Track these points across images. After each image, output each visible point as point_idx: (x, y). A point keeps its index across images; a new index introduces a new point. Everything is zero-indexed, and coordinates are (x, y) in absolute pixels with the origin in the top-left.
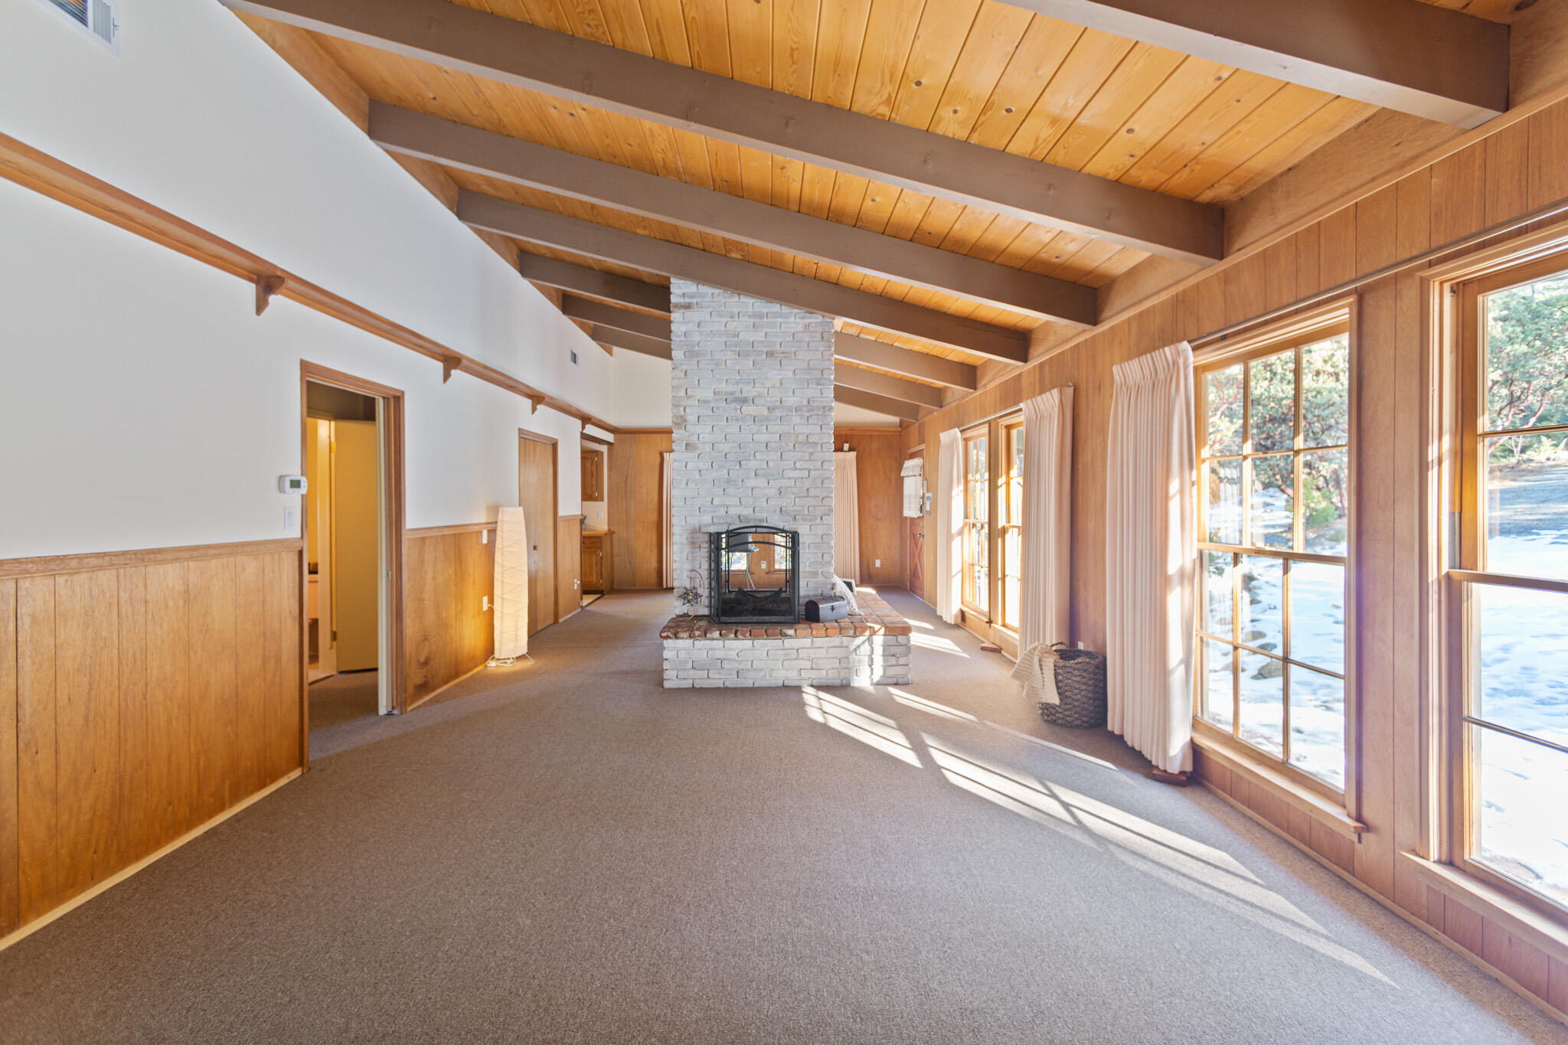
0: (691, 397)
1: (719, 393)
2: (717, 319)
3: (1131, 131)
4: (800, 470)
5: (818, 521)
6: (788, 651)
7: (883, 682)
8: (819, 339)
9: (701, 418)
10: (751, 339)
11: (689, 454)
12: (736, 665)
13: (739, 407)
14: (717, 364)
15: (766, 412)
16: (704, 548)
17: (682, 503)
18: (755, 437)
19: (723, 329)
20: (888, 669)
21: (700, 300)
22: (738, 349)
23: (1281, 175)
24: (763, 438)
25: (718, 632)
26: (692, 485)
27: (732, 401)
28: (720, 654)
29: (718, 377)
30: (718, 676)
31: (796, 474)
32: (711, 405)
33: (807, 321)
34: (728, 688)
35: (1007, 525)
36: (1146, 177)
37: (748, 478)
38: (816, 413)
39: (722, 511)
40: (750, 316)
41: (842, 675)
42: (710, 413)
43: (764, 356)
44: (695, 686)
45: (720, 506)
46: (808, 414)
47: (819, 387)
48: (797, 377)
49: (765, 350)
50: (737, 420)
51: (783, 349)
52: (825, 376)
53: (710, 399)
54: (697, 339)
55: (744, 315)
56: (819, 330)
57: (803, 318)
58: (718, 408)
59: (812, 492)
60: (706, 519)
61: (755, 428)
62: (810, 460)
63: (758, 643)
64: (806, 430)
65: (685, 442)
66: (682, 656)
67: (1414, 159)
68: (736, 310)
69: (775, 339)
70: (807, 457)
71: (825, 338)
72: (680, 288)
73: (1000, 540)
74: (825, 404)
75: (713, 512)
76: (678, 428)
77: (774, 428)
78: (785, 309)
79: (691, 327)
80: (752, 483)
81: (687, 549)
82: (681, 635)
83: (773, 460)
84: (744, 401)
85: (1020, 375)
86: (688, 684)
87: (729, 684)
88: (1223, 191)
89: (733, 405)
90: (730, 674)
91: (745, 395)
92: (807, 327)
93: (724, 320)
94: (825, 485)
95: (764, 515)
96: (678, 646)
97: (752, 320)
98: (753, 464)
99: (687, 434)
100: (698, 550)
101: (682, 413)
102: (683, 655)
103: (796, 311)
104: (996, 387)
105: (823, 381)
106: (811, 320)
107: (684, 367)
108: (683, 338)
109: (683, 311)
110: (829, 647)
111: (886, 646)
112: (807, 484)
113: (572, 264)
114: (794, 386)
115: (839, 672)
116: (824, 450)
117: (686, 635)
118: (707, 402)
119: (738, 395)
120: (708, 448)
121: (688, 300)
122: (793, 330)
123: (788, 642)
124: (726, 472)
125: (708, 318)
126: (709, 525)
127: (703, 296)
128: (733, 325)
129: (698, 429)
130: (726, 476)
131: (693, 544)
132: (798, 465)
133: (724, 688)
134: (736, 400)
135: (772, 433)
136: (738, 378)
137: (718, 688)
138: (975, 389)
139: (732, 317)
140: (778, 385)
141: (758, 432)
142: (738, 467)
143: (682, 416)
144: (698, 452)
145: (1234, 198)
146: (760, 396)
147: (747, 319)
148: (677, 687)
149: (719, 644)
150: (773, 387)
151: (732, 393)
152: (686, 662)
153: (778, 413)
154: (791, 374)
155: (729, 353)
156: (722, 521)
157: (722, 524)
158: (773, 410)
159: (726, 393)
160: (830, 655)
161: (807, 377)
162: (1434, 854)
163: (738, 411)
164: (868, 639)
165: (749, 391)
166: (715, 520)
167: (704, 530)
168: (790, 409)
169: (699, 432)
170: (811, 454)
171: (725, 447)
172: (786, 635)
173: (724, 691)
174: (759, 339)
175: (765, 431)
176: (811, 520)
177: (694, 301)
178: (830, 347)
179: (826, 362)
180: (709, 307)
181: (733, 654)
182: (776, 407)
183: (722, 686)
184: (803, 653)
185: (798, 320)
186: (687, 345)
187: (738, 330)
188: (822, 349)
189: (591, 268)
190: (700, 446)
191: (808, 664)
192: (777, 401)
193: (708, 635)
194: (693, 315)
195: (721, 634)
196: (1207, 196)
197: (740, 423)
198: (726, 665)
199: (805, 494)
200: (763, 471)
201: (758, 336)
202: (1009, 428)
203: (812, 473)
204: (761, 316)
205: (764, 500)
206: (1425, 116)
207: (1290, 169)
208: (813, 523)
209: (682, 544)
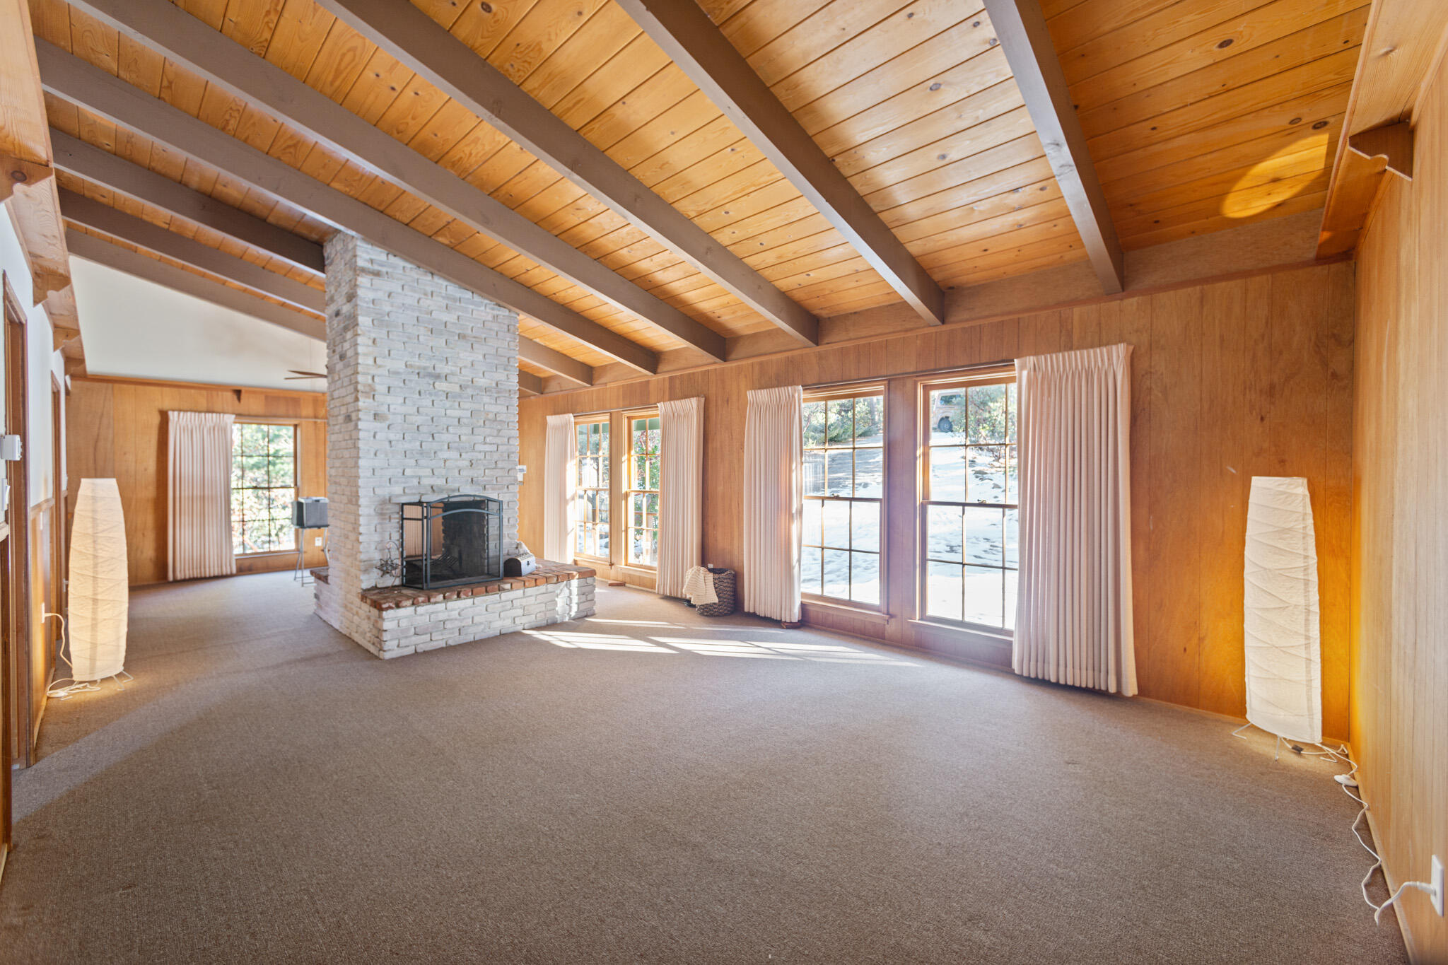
0: (380, 367)
1: (411, 366)
2: (410, 293)
3: (808, 275)
4: (491, 444)
5: (505, 490)
6: (504, 604)
7: (579, 616)
8: (506, 330)
9: (392, 390)
10: (445, 319)
11: (377, 425)
12: (458, 624)
13: (432, 382)
14: (409, 338)
15: (457, 389)
16: (395, 518)
17: (369, 474)
18: (448, 412)
19: (416, 304)
20: (581, 605)
21: (390, 270)
22: (430, 327)
23: (851, 314)
24: (457, 413)
25: (442, 596)
26: (381, 456)
27: (424, 377)
28: (442, 616)
29: (410, 350)
30: (441, 637)
31: (487, 448)
32: (403, 377)
33: (496, 312)
34: (451, 646)
35: (628, 491)
36: (798, 295)
37: (441, 450)
38: (503, 395)
39: (415, 481)
40: (443, 297)
41: (548, 616)
42: (402, 384)
43: (457, 338)
44: (419, 650)
45: (413, 477)
46: (496, 395)
47: (506, 373)
48: (487, 361)
49: (458, 332)
50: (430, 394)
51: (474, 334)
52: (511, 364)
53: (401, 371)
54: (387, 308)
55: (438, 296)
56: (506, 322)
57: (493, 309)
58: (410, 381)
59: (500, 464)
60: (397, 490)
61: (448, 404)
62: (498, 436)
63: (478, 600)
64: (494, 409)
65: (373, 412)
66: (404, 625)
67: (911, 330)
68: (429, 289)
69: (467, 323)
70: (495, 434)
71: (511, 331)
72: (368, 253)
73: (623, 502)
74: (511, 388)
75: (405, 483)
76: (366, 397)
77: (467, 405)
78: (477, 298)
79: (380, 295)
80: (446, 455)
81: (376, 521)
82: (404, 603)
83: (465, 435)
84: (438, 377)
85: (648, 382)
86: (410, 650)
87: (451, 643)
88: (824, 313)
89: (427, 379)
90: (453, 633)
91: (438, 371)
92: (495, 317)
93: (417, 296)
94: (511, 459)
95: (457, 485)
96: (399, 615)
97: (445, 302)
98: (446, 437)
99: (376, 404)
100: (387, 521)
101: (370, 381)
102: (404, 623)
103: (486, 301)
104: (618, 387)
105: (509, 368)
106: (500, 313)
107: (373, 335)
108: (371, 306)
109: (372, 277)
110: (537, 595)
111: (579, 587)
112: (496, 457)
113: (151, 169)
114: (484, 369)
115: (545, 615)
116: (510, 427)
117: (410, 602)
118: (397, 373)
119: (431, 370)
120: (399, 419)
121: (376, 267)
122: (484, 318)
123: (504, 596)
124: (418, 443)
125: (400, 290)
126: (400, 495)
127: (395, 267)
128: (427, 303)
129: (389, 399)
130: (419, 448)
131: (381, 514)
132: (488, 440)
133: (446, 647)
134: (430, 375)
135: (463, 409)
136: (430, 353)
137: (442, 649)
138: (592, 385)
139: (426, 294)
140: (470, 365)
141: (451, 408)
142: (431, 439)
143: (370, 385)
144: (388, 423)
145: (826, 316)
146: (453, 374)
147: (440, 299)
148: (399, 655)
149: (441, 606)
150: (465, 367)
151: (425, 368)
152: (408, 629)
153: (469, 391)
154: (481, 357)
155: (422, 328)
156: (414, 491)
157: (414, 494)
158: (466, 388)
159: (419, 367)
160: (538, 601)
161: (496, 362)
162: (918, 618)
163: (431, 386)
164: (566, 585)
165: (442, 369)
166: (406, 491)
167: (394, 500)
168: (480, 388)
169: (389, 402)
170: (499, 431)
171: (419, 420)
172: (504, 590)
173: (449, 649)
174: (452, 321)
175: (457, 407)
176: (499, 489)
177: (384, 270)
178: (515, 339)
179: (512, 352)
180: (401, 279)
181: (455, 614)
182: (467, 387)
183: (444, 645)
184: (516, 603)
185: (488, 310)
186: (377, 314)
187: (431, 308)
188: (508, 339)
189: (182, 184)
190: (390, 417)
191: (520, 612)
192: (468, 381)
193: (432, 600)
194: (384, 285)
195: (444, 598)
196: (816, 312)
197: (433, 398)
198: (448, 625)
199: (493, 466)
200: (456, 444)
201: (450, 317)
202: (630, 418)
203: (500, 447)
204: (454, 300)
205: (457, 471)
206: (920, 313)
207: (855, 313)
208: (500, 491)
209: (369, 515)
